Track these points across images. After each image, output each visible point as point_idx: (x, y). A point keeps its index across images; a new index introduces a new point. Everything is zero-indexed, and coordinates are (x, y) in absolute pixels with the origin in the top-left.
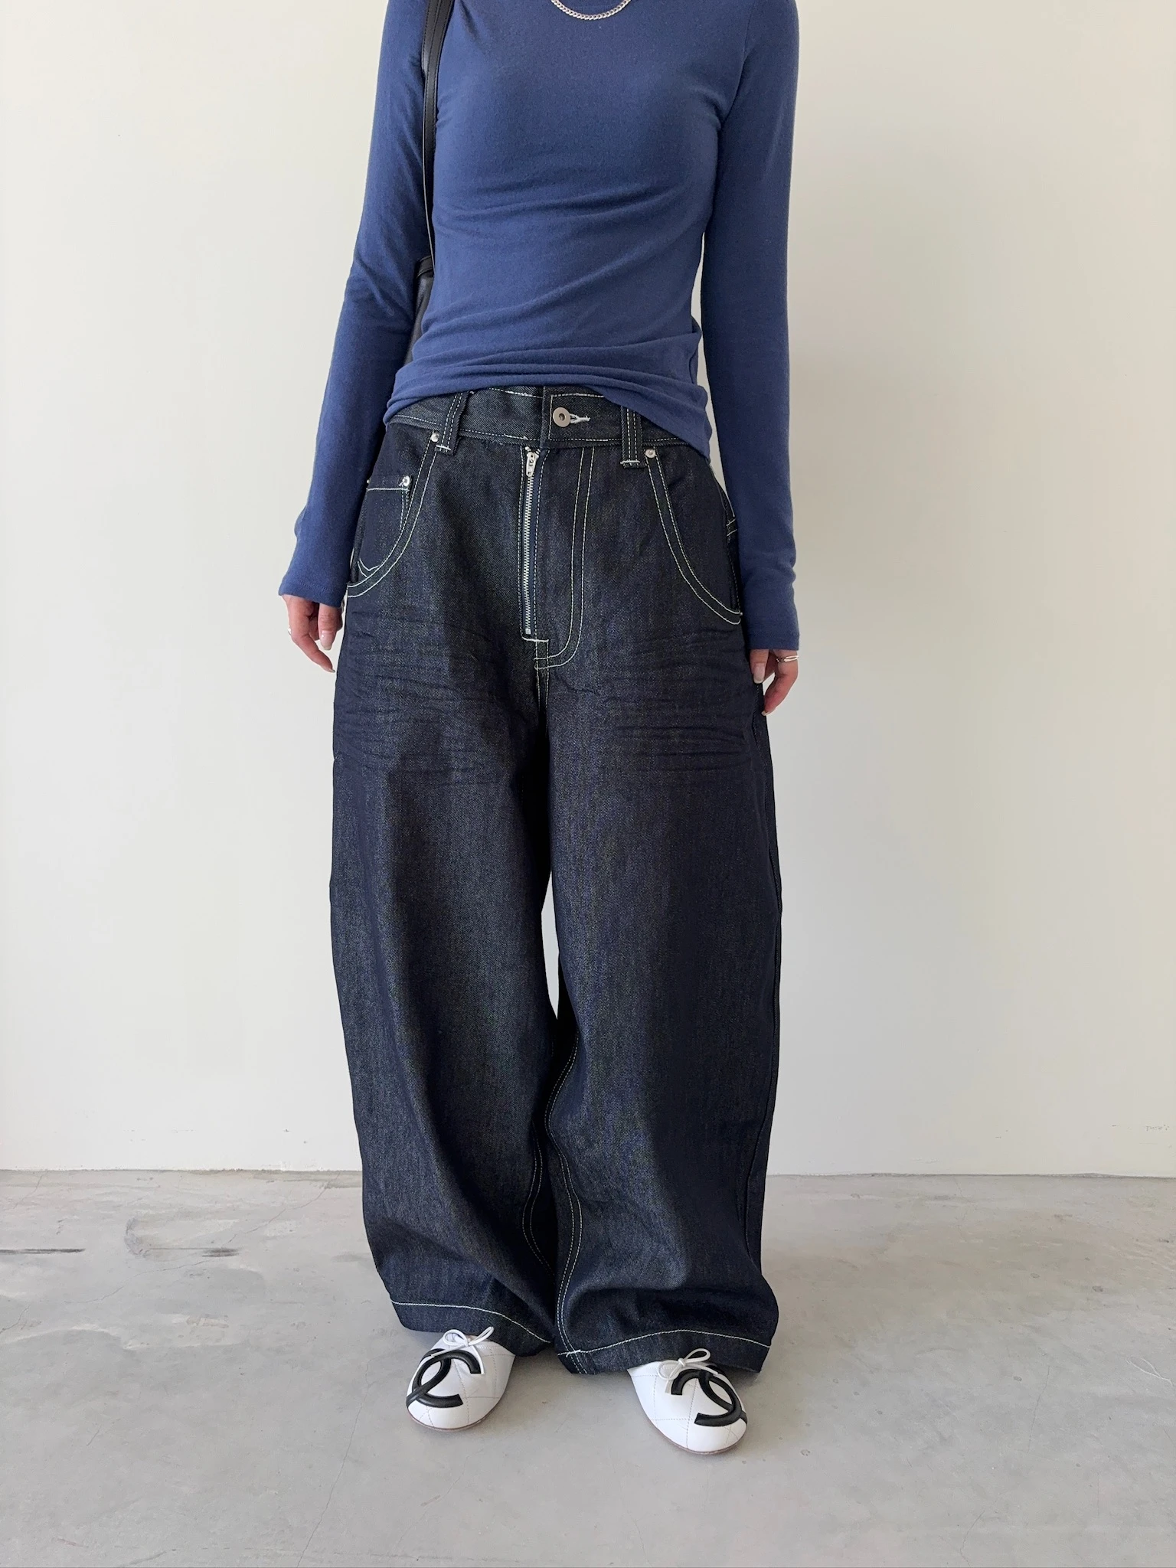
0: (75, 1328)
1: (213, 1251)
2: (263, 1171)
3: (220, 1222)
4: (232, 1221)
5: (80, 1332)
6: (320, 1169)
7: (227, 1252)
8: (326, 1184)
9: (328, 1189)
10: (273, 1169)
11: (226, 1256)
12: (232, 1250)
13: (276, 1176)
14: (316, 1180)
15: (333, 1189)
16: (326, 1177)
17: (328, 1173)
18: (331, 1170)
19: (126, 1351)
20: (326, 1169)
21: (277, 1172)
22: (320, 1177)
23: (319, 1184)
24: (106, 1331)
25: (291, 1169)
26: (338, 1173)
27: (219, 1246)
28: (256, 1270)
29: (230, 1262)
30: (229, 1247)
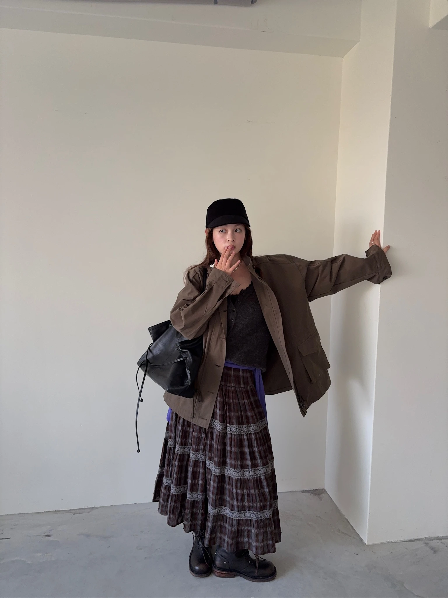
0: (14, 559)
1: (46, 536)
2: (56, 511)
3: (46, 527)
4: (49, 526)
6: (71, 509)
7: (49, 536)
8: (73, 513)
9: (74, 515)
11: (49, 537)
12: (50, 535)
14: (71, 512)
15: (75, 515)
16: (73, 511)
17: (74, 510)
18: (74, 509)
19: (28, 564)
21: (59, 511)
22: (71, 511)
23: (72, 513)
24: (21, 559)
25: (63, 510)
26: (76, 509)
27: (46, 534)
28: (57, 540)
29: (50, 538)
30: (49, 534)
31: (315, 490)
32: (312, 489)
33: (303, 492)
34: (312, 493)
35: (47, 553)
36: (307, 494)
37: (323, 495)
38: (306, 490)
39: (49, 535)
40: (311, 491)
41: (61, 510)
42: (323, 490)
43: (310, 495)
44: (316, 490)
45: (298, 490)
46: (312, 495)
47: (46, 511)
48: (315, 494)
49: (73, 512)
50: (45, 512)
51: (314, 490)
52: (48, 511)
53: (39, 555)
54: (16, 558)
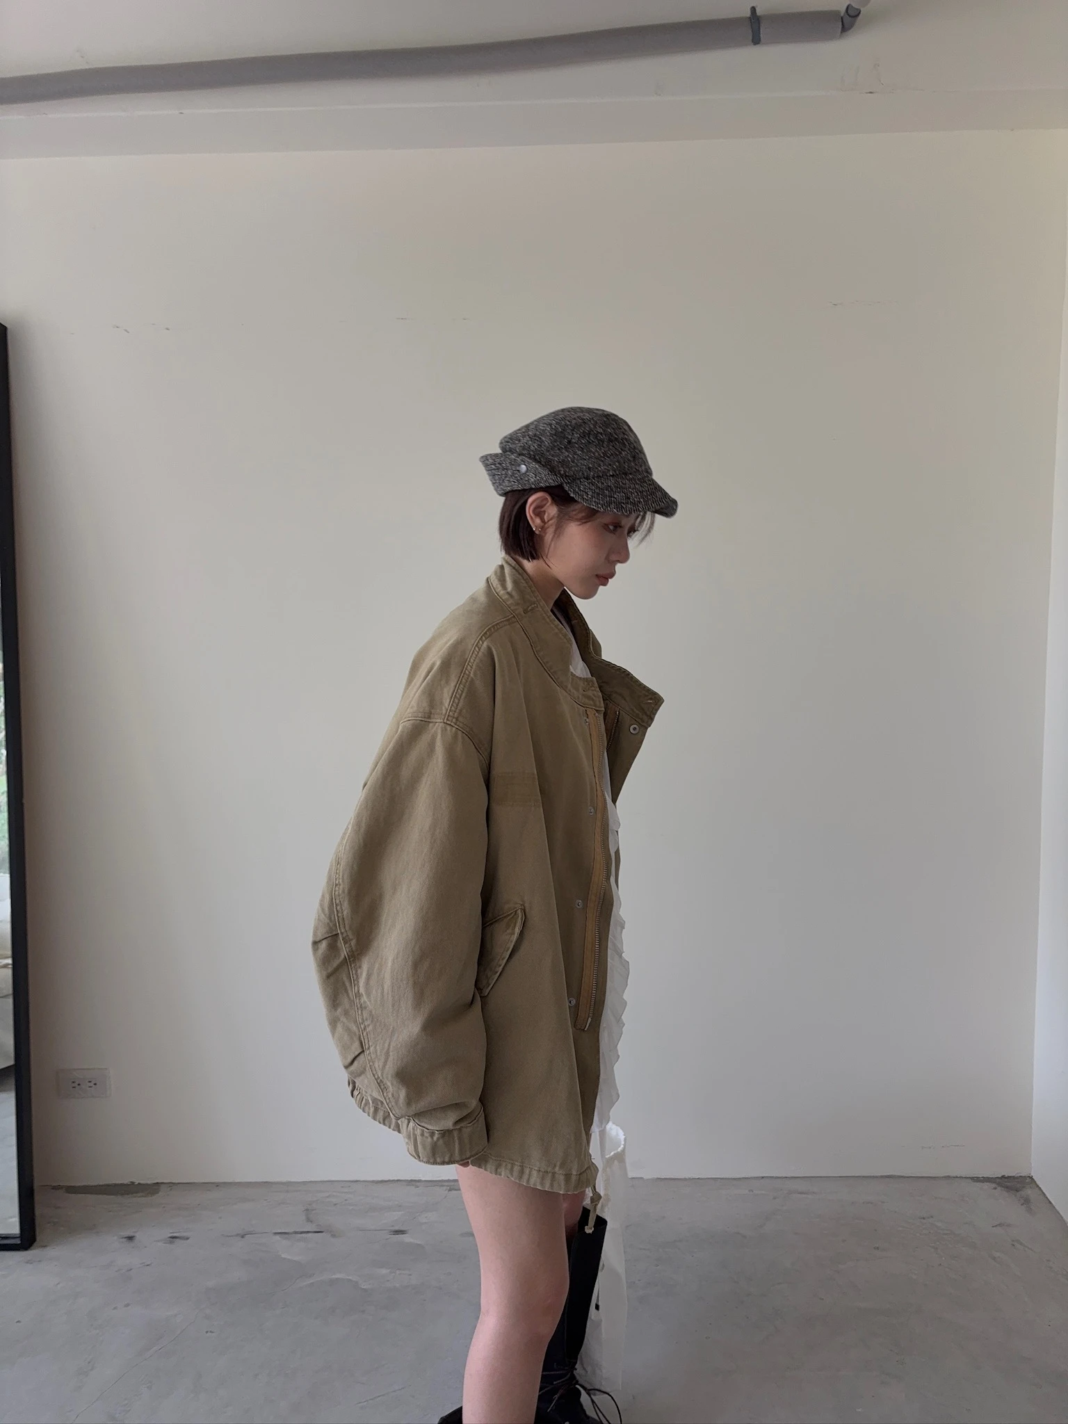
0: (334, 1276)
1: (393, 1232)
2: (412, 1180)
3: (394, 1213)
4: (400, 1213)
5: (337, 1279)
8: (449, 1188)
9: (450, 1192)
10: (417, 1179)
11: (402, 1234)
12: (405, 1231)
13: (418, 1184)
14: (443, 1186)
15: (454, 1192)
16: (446, 1184)
17: (449, 1181)
19: (365, 1290)
20: (447, 1179)
21: (419, 1181)
23: (445, 1188)
24: (350, 1278)
27: (397, 1228)
28: (419, 1243)
29: (406, 1238)
30: (402, 1229)
31: (1006, 1178)
32: (1000, 1176)
33: (976, 1179)
34: (999, 1184)
35: (399, 1269)
36: (986, 1185)
37: (1028, 1192)
38: (985, 1176)
39: (401, 1231)
40: (998, 1180)
41: (423, 1179)
42: (1028, 1180)
43: (995, 1188)
44: (1009, 1177)
45: (964, 1176)
46: (999, 1188)
47: (392, 1179)
48: (1008, 1188)
49: (448, 1186)
50: (389, 1181)
51: (1003, 1177)
52: (396, 1179)
53: (384, 1271)
54: (338, 1276)
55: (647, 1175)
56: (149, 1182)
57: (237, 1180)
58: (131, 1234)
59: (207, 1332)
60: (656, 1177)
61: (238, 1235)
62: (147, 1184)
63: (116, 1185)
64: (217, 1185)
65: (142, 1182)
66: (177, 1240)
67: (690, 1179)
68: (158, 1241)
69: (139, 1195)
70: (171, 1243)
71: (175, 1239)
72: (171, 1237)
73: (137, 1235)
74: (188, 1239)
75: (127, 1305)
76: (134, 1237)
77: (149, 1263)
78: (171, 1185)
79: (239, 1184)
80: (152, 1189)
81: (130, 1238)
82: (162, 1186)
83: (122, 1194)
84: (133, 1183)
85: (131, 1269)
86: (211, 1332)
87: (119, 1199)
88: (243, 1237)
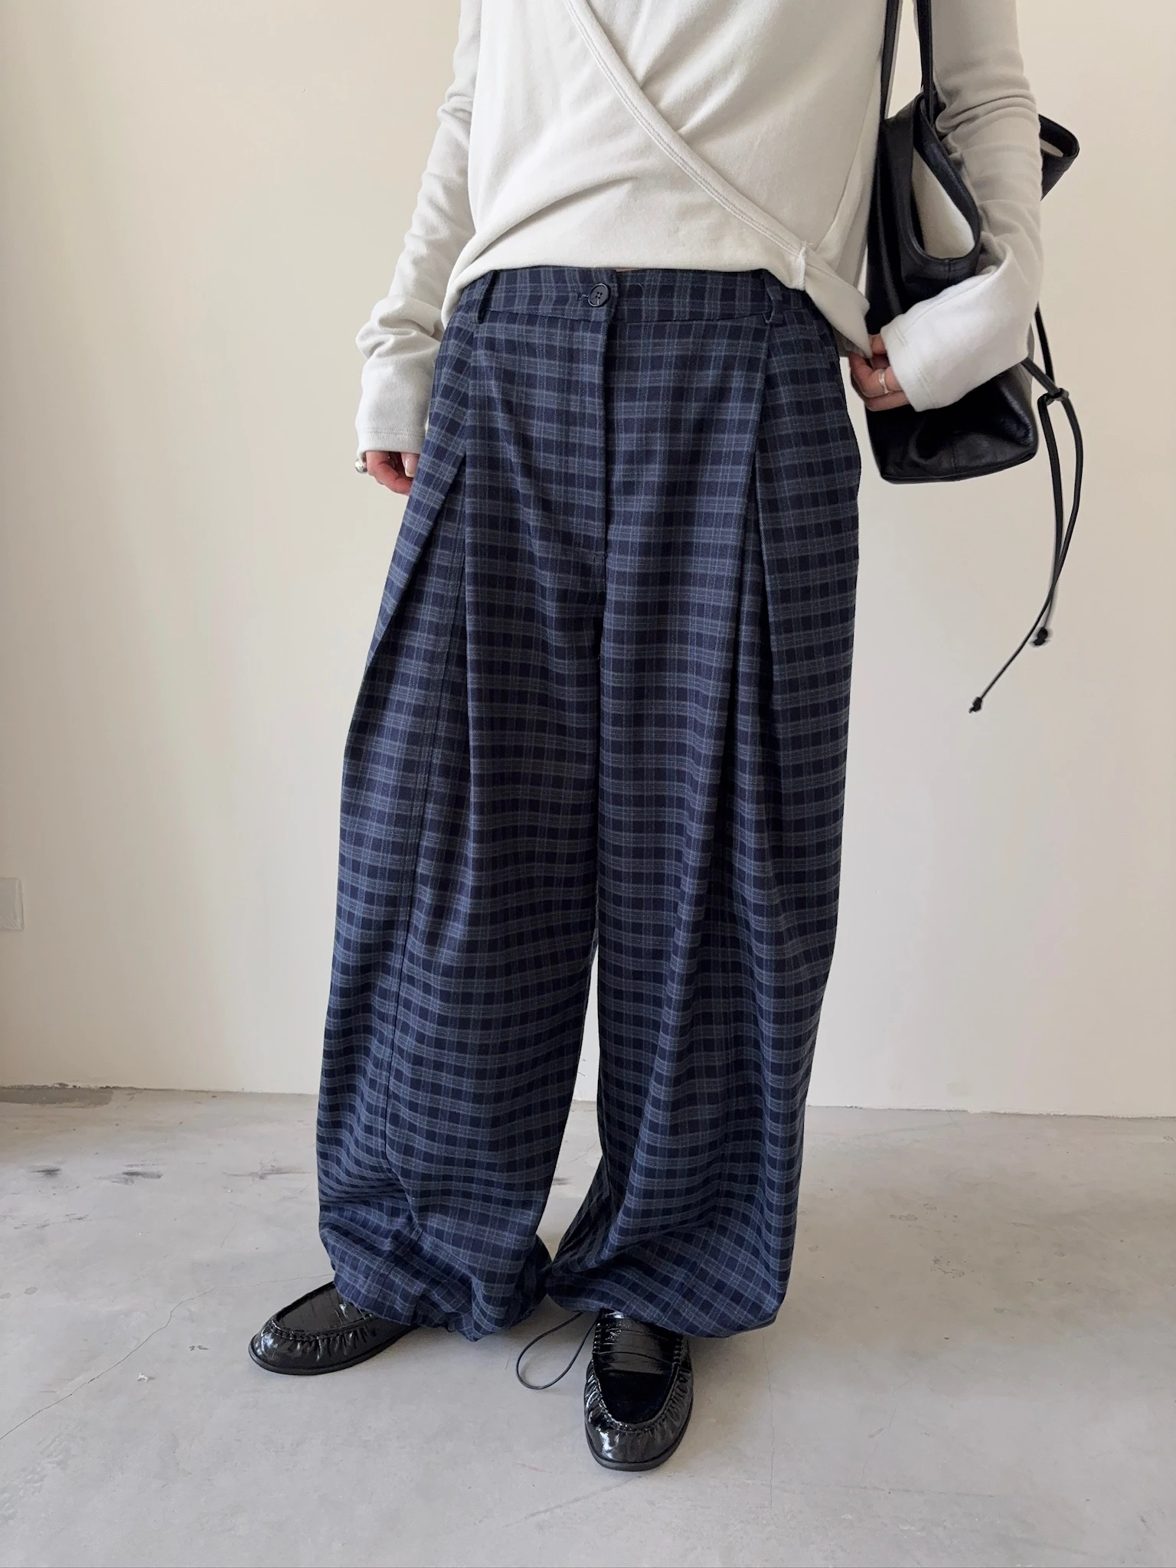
55: (974, 1109)
56: (92, 1086)
57: (247, 1090)
58: (50, 1164)
59: (193, 1348)
60: (989, 1110)
61: (253, 1174)
62: (90, 1090)
63: (32, 1088)
64: (214, 1095)
65: (78, 1085)
66: (140, 1177)
67: (1049, 1115)
68: (105, 1178)
69: (76, 1104)
70: (126, 1182)
71: (134, 1177)
72: (127, 1174)
73: (61, 1167)
74: (159, 1177)
75: (30, 1291)
76: (58, 1170)
77: (78, 1216)
78: (133, 1091)
79: (252, 1096)
80: (102, 1095)
81: (50, 1172)
82: (113, 1091)
83: (42, 1103)
84: (63, 1086)
85: (44, 1226)
86: (200, 1347)
87: (37, 1109)
88: (262, 1177)
